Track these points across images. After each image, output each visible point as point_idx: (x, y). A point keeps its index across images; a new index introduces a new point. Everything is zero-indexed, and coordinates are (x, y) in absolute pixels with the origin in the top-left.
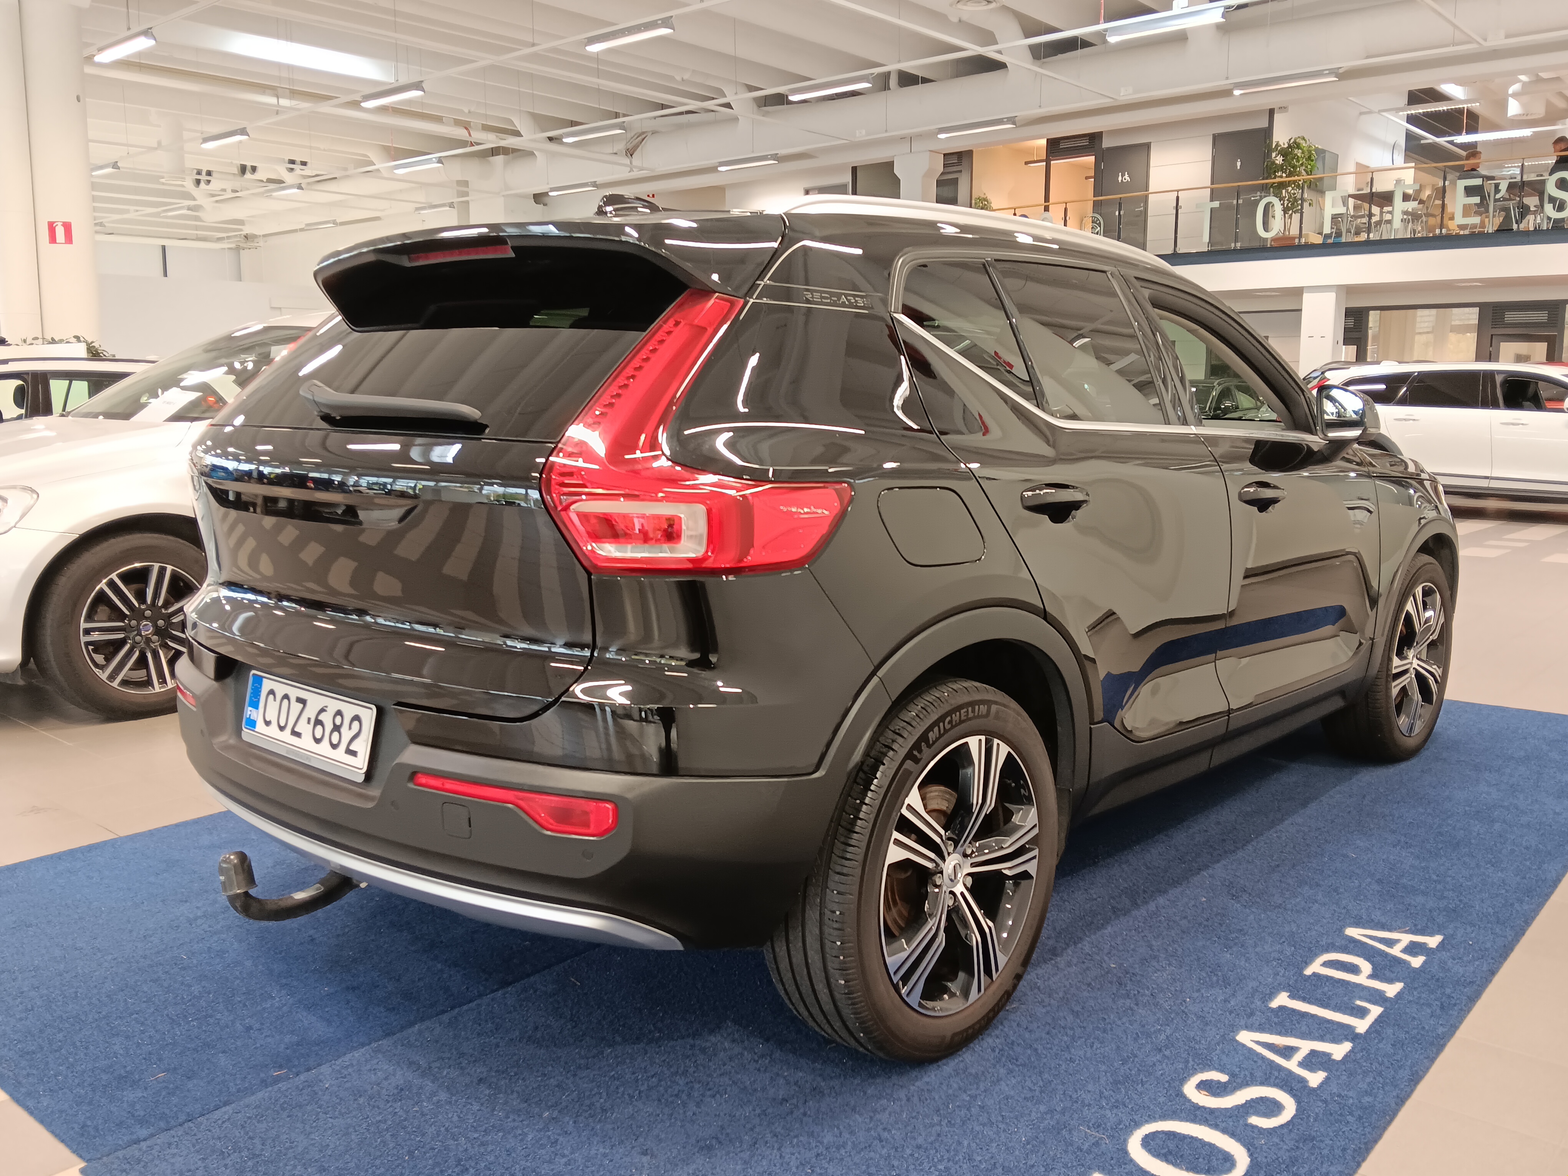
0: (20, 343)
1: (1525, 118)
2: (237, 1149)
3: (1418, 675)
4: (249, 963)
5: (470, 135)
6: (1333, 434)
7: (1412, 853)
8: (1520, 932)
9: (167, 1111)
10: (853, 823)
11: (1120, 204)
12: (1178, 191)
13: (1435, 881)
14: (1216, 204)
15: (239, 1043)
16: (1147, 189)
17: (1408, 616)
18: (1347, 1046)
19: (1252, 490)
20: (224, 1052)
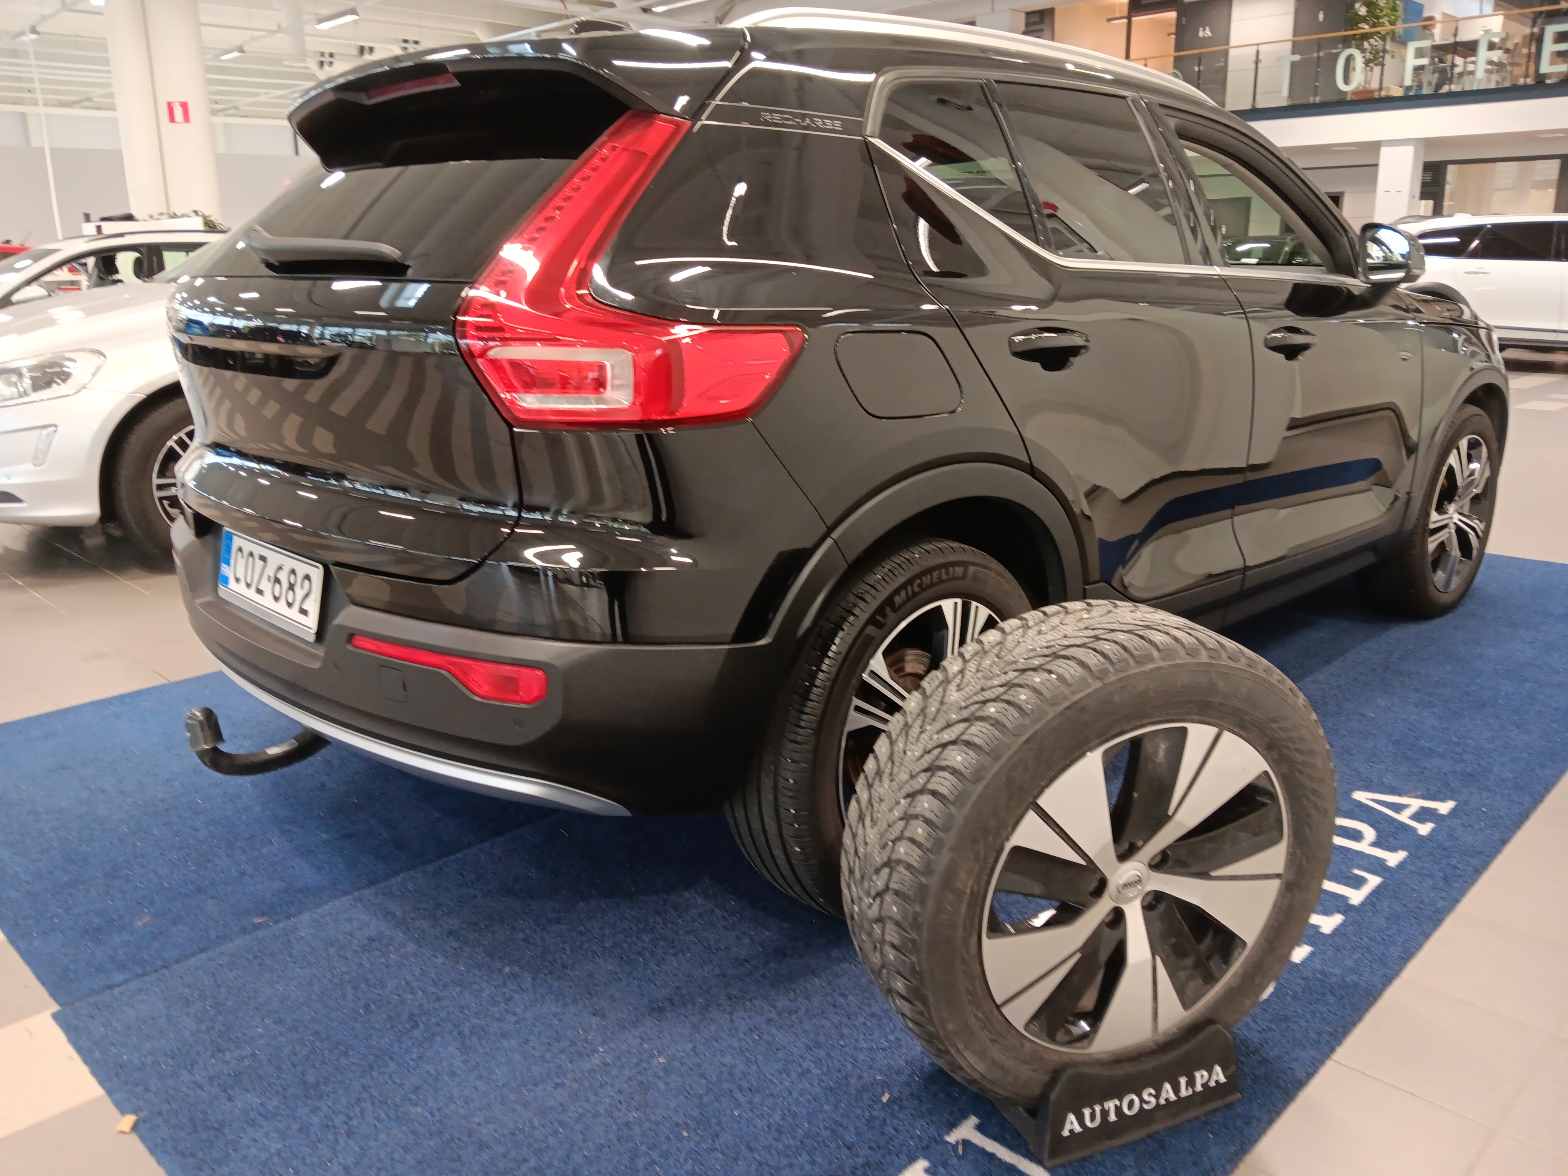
0: (147, 218)
2: (202, 997)
3: (1459, 530)
4: (257, 808)
5: (566, 7)
6: (1375, 277)
7: (1434, 713)
8: (1537, 799)
9: (146, 957)
10: (808, 690)
11: (1200, 59)
12: (1258, 45)
13: (1455, 743)
14: (1297, 58)
15: (230, 889)
16: (1227, 44)
17: (1451, 469)
18: (1337, 919)
19: (1278, 335)
20: (213, 898)
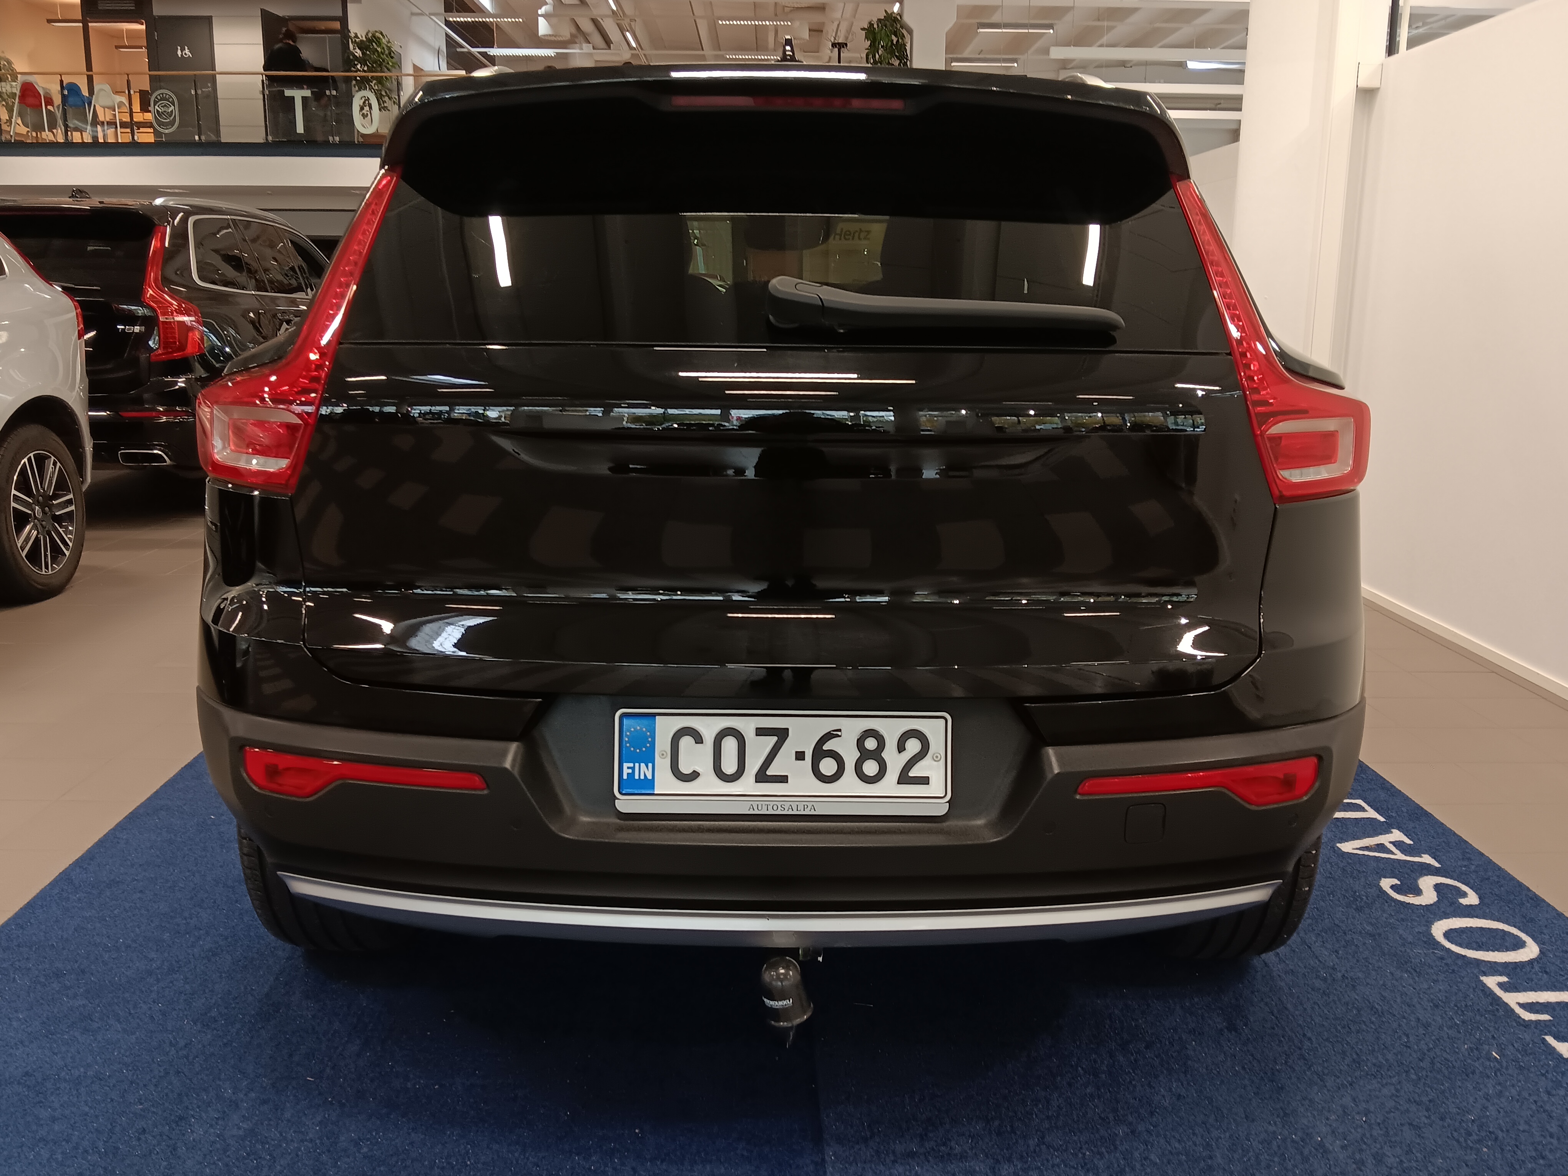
1: (553, 38)
11: (195, 82)
16: (214, 69)
